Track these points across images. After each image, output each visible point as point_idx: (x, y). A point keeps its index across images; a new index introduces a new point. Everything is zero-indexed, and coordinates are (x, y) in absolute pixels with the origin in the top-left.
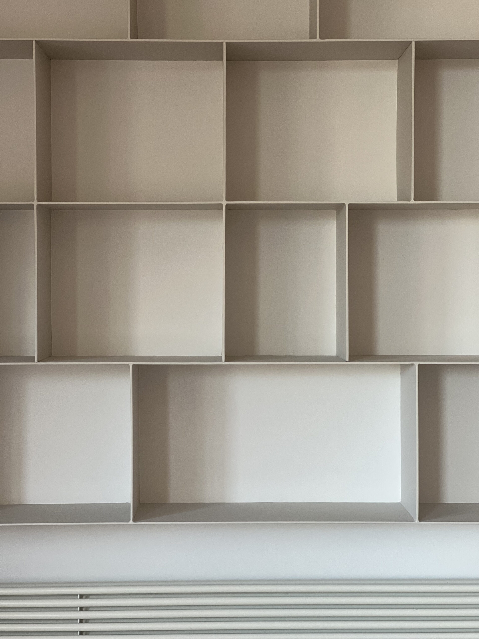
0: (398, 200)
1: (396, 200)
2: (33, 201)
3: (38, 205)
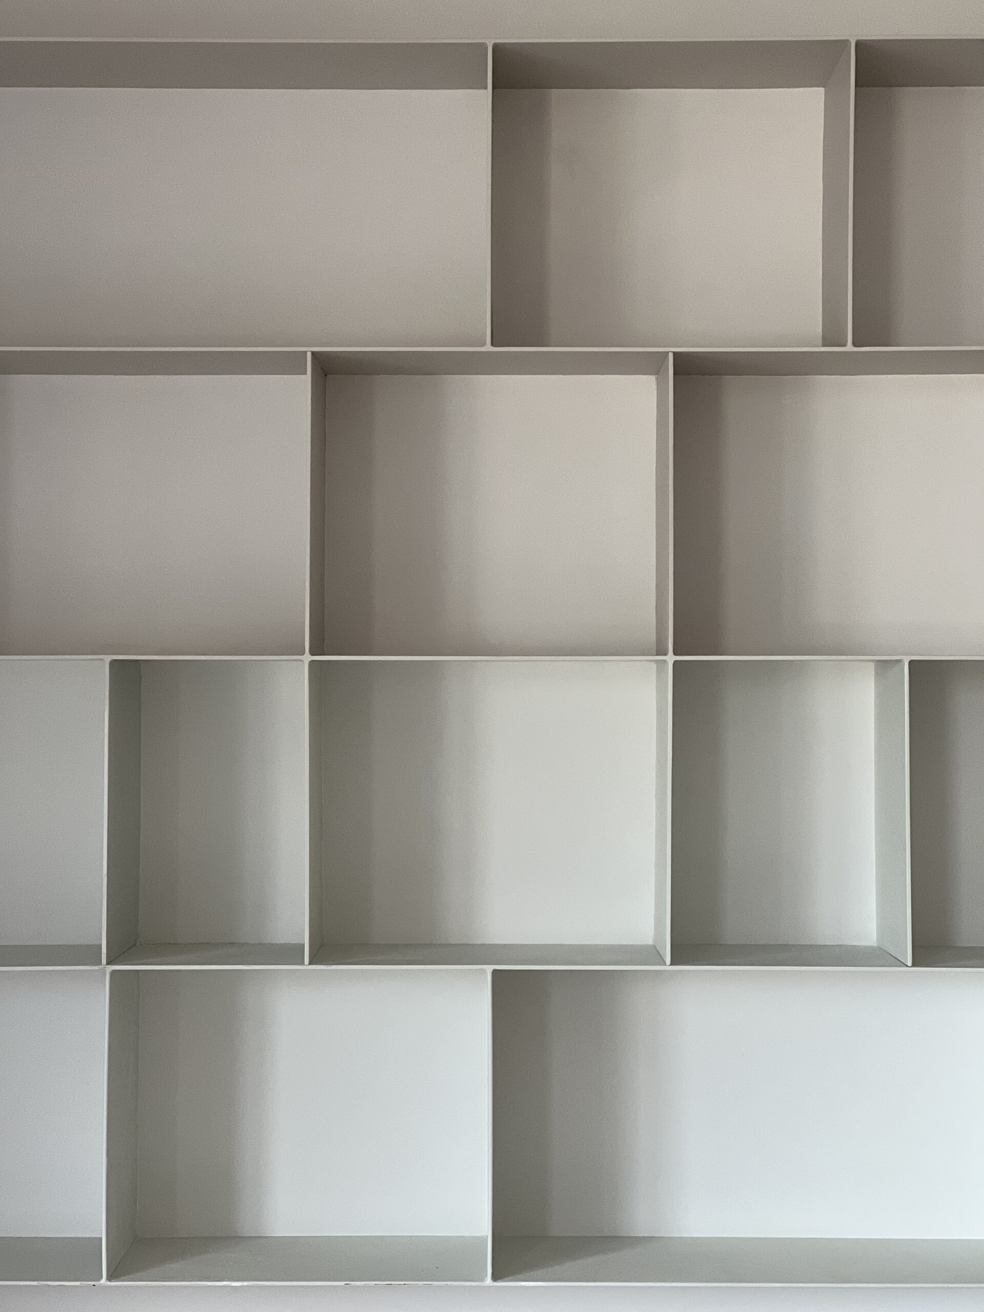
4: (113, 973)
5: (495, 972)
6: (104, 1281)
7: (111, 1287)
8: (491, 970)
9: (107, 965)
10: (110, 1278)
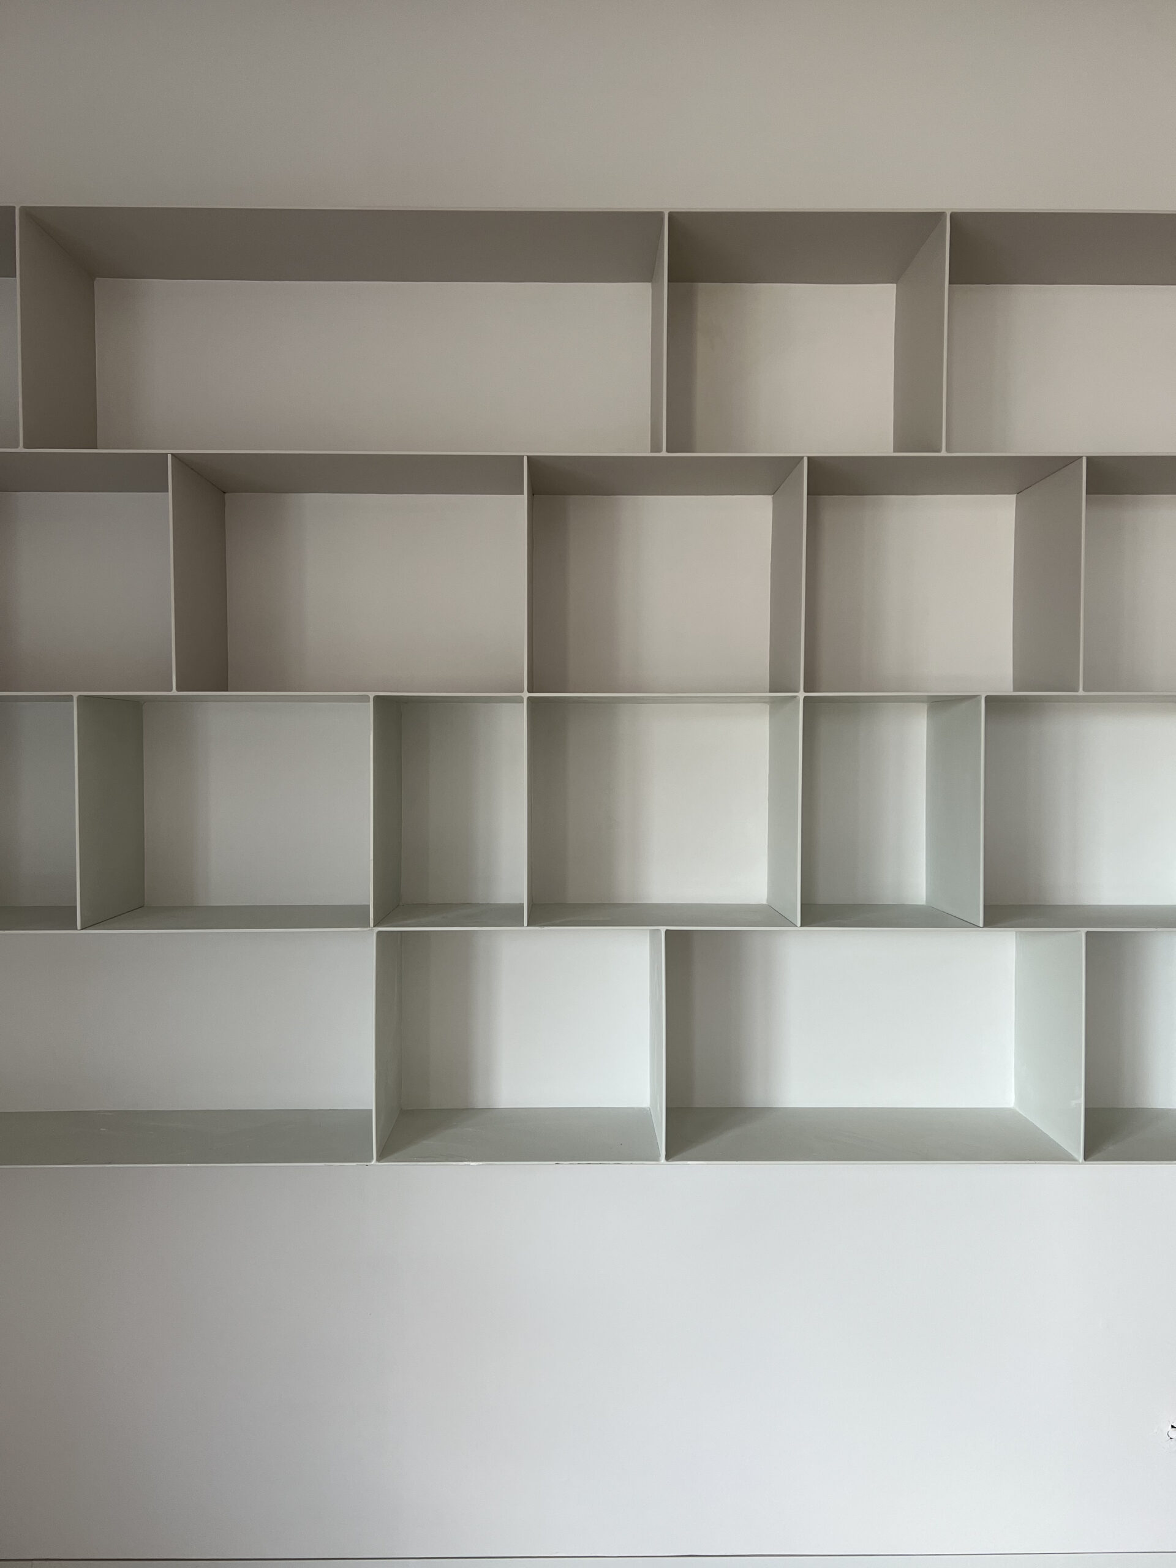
0: (1015, 690)
1: (1012, 690)
2: (522, 691)
3: (529, 698)
4: (379, 933)
5: (667, 931)
6: (374, 1162)
7: (379, 1166)
8: (665, 930)
9: (374, 927)
10: (378, 1160)
